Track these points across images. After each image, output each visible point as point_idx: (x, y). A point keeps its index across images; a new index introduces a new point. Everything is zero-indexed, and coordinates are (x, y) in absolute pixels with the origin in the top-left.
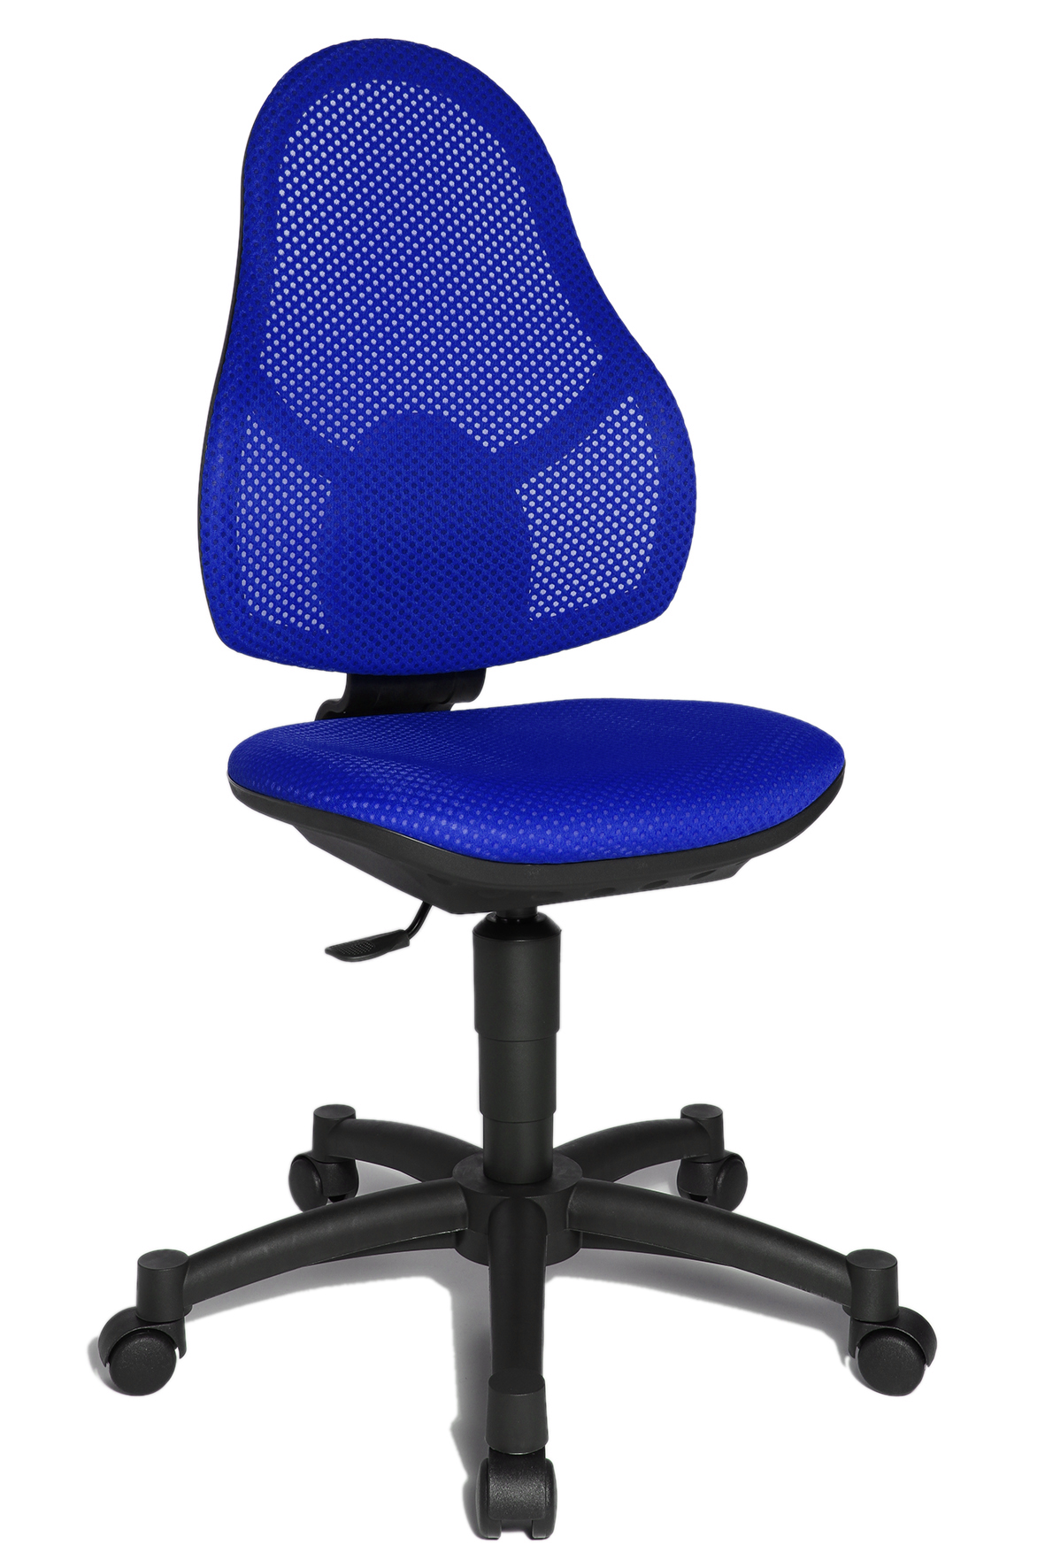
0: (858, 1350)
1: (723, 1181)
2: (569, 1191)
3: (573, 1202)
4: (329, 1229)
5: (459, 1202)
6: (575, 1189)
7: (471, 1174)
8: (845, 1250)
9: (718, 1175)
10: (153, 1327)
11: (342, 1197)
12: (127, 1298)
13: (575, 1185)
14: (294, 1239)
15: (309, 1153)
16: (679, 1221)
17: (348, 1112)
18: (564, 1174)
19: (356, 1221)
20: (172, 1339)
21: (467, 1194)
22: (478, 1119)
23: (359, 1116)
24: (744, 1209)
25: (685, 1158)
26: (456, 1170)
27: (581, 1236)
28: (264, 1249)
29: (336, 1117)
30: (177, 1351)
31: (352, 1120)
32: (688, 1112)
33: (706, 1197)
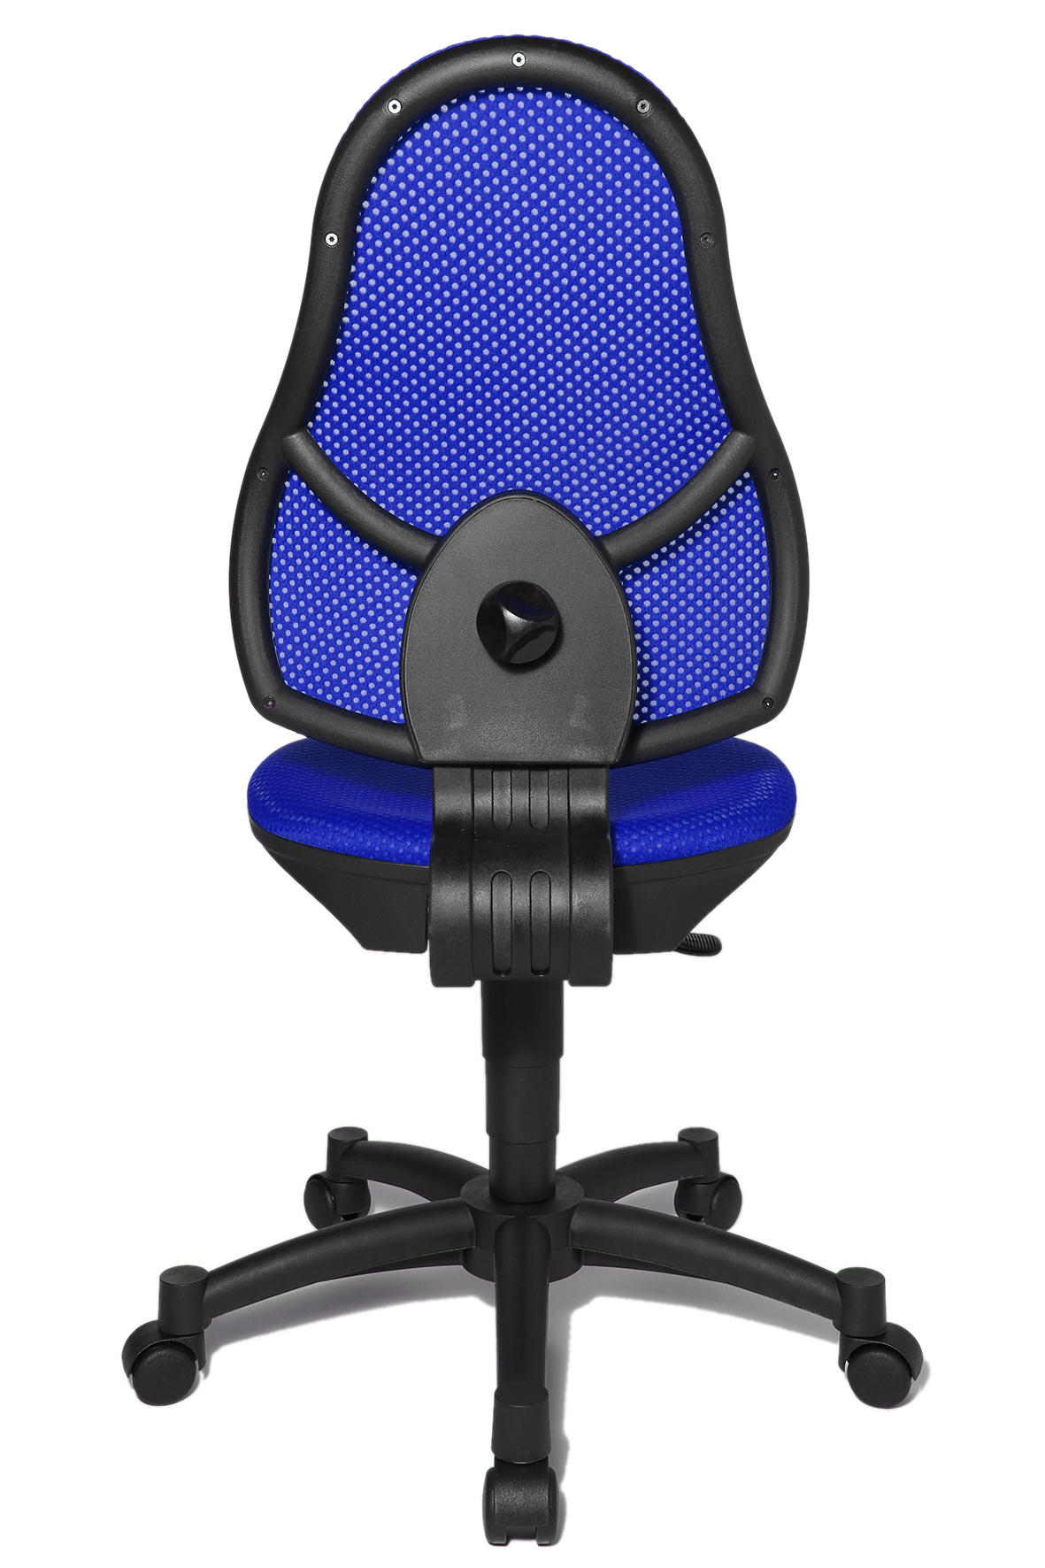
0: (847, 1363)
1: (717, 1201)
2: (571, 1212)
3: (577, 1223)
4: (343, 1244)
5: (467, 1220)
6: (578, 1208)
7: (476, 1194)
8: (835, 1267)
9: (713, 1196)
10: (173, 1339)
11: (355, 1216)
12: (149, 1312)
13: (577, 1205)
14: (310, 1254)
15: (323, 1173)
16: (676, 1240)
17: (361, 1134)
18: (566, 1194)
19: (368, 1238)
20: (193, 1353)
21: (474, 1211)
22: (485, 1140)
23: (371, 1138)
24: (739, 1229)
25: (682, 1179)
26: (463, 1190)
27: (583, 1254)
28: (280, 1263)
29: (348, 1139)
30: (197, 1362)
31: (364, 1142)
32: (686, 1135)
33: (702, 1217)
